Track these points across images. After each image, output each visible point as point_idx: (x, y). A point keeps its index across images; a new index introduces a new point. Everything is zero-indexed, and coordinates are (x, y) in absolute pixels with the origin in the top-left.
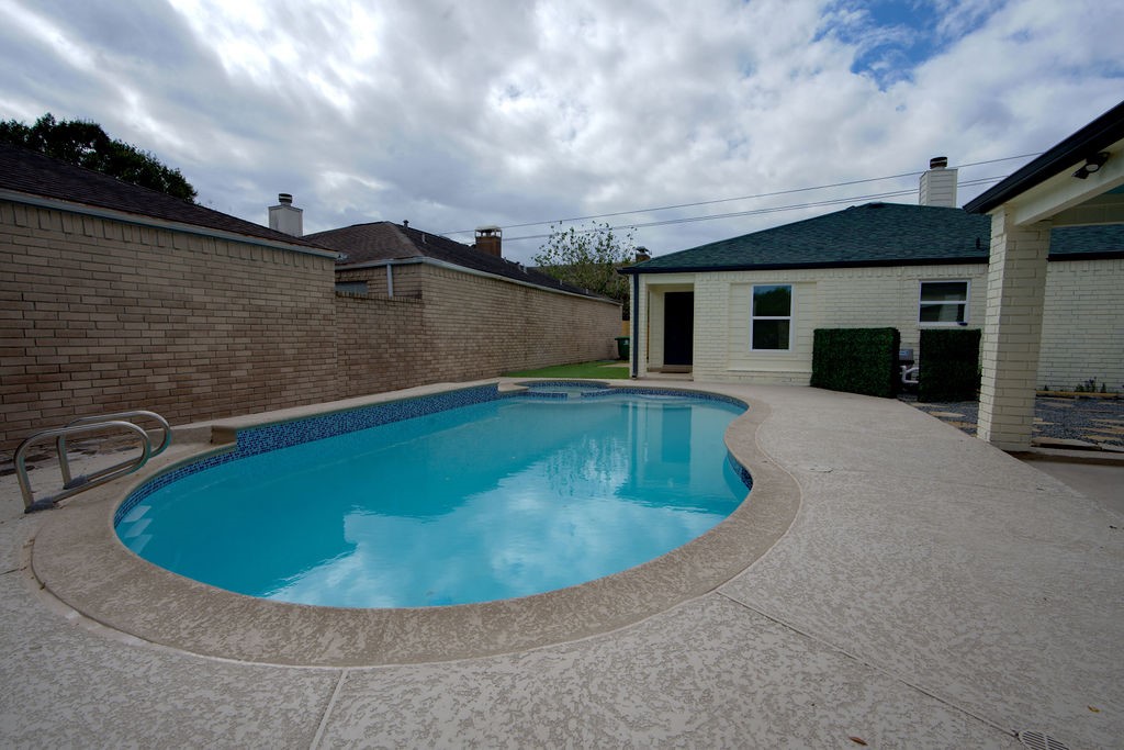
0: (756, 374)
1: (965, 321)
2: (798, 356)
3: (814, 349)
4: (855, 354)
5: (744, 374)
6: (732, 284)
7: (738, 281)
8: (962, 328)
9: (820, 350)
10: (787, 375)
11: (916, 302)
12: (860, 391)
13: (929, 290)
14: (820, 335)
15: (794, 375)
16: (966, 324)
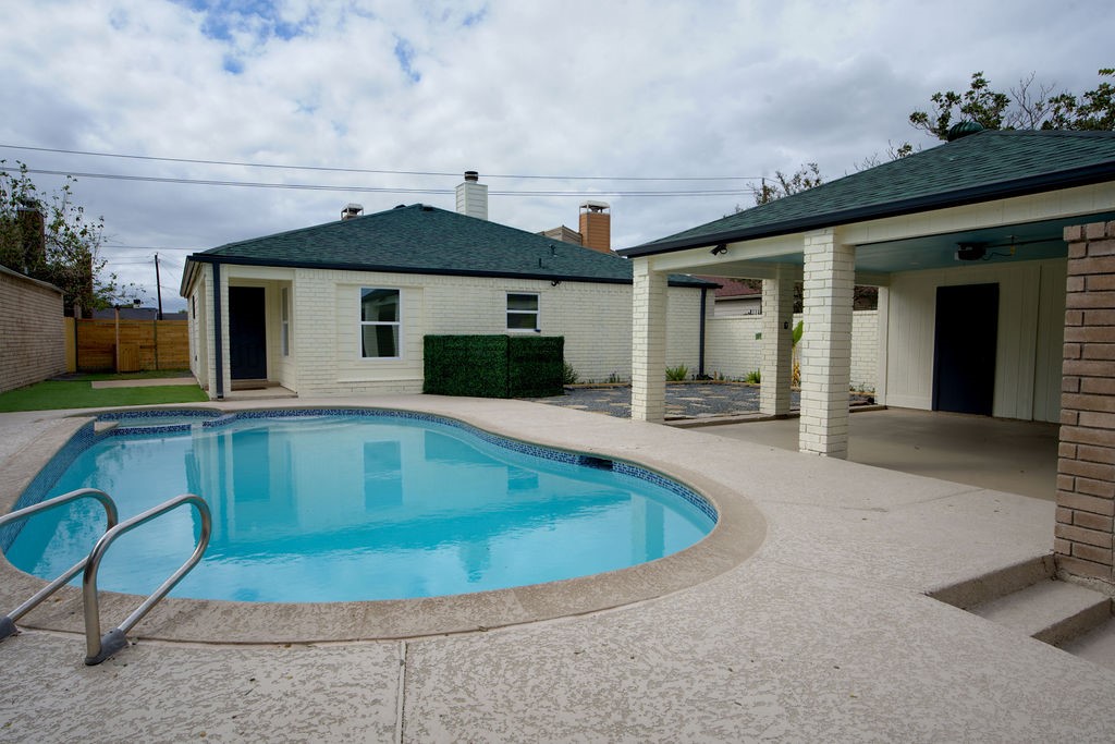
0: (368, 385)
1: (538, 328)
2: (409, 363)
3: (425, 355)
4: (470, 360)
5: (355, 385)
6: (338, 285)
7: (346, 282)
8: (537, 334)
9: (432, 356)
10: (400, 384)
11: (503, 310)
12: (479, 395)
13: (513, 299)
14: (429, 341)
15: (405, 384)
16: (539, 331)
